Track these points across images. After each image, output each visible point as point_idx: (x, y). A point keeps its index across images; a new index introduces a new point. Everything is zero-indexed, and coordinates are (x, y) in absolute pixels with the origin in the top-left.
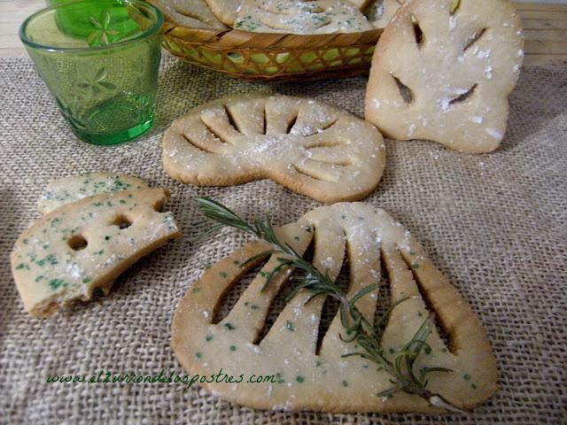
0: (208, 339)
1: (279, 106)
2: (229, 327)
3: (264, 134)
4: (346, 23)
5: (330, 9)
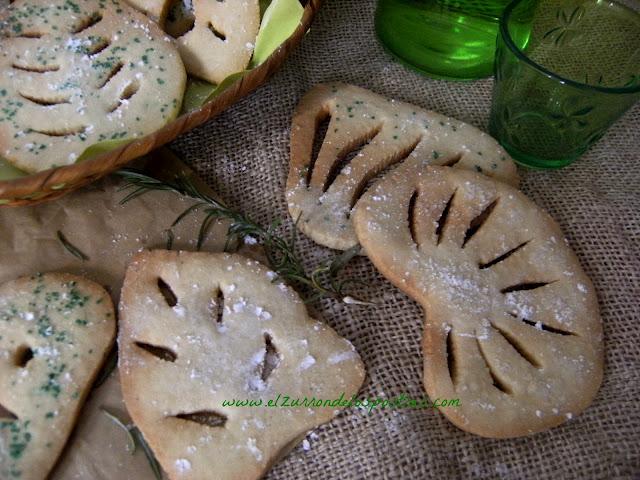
4: (141, 63)
5: (116, 38)
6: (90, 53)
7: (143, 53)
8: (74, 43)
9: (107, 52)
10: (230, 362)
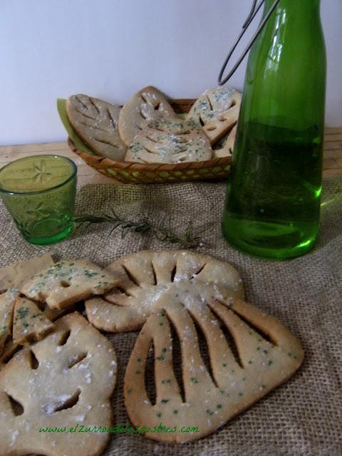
0: (159, 415)
1: (162, 261)
2: (165, 401)
3: (156, 284)
4: (194, 152)
5: (191, 141)
6: (177, 142)
7: (197, 149)
8: (173, 137)
9: (184, 144)
10: (50, 389)
